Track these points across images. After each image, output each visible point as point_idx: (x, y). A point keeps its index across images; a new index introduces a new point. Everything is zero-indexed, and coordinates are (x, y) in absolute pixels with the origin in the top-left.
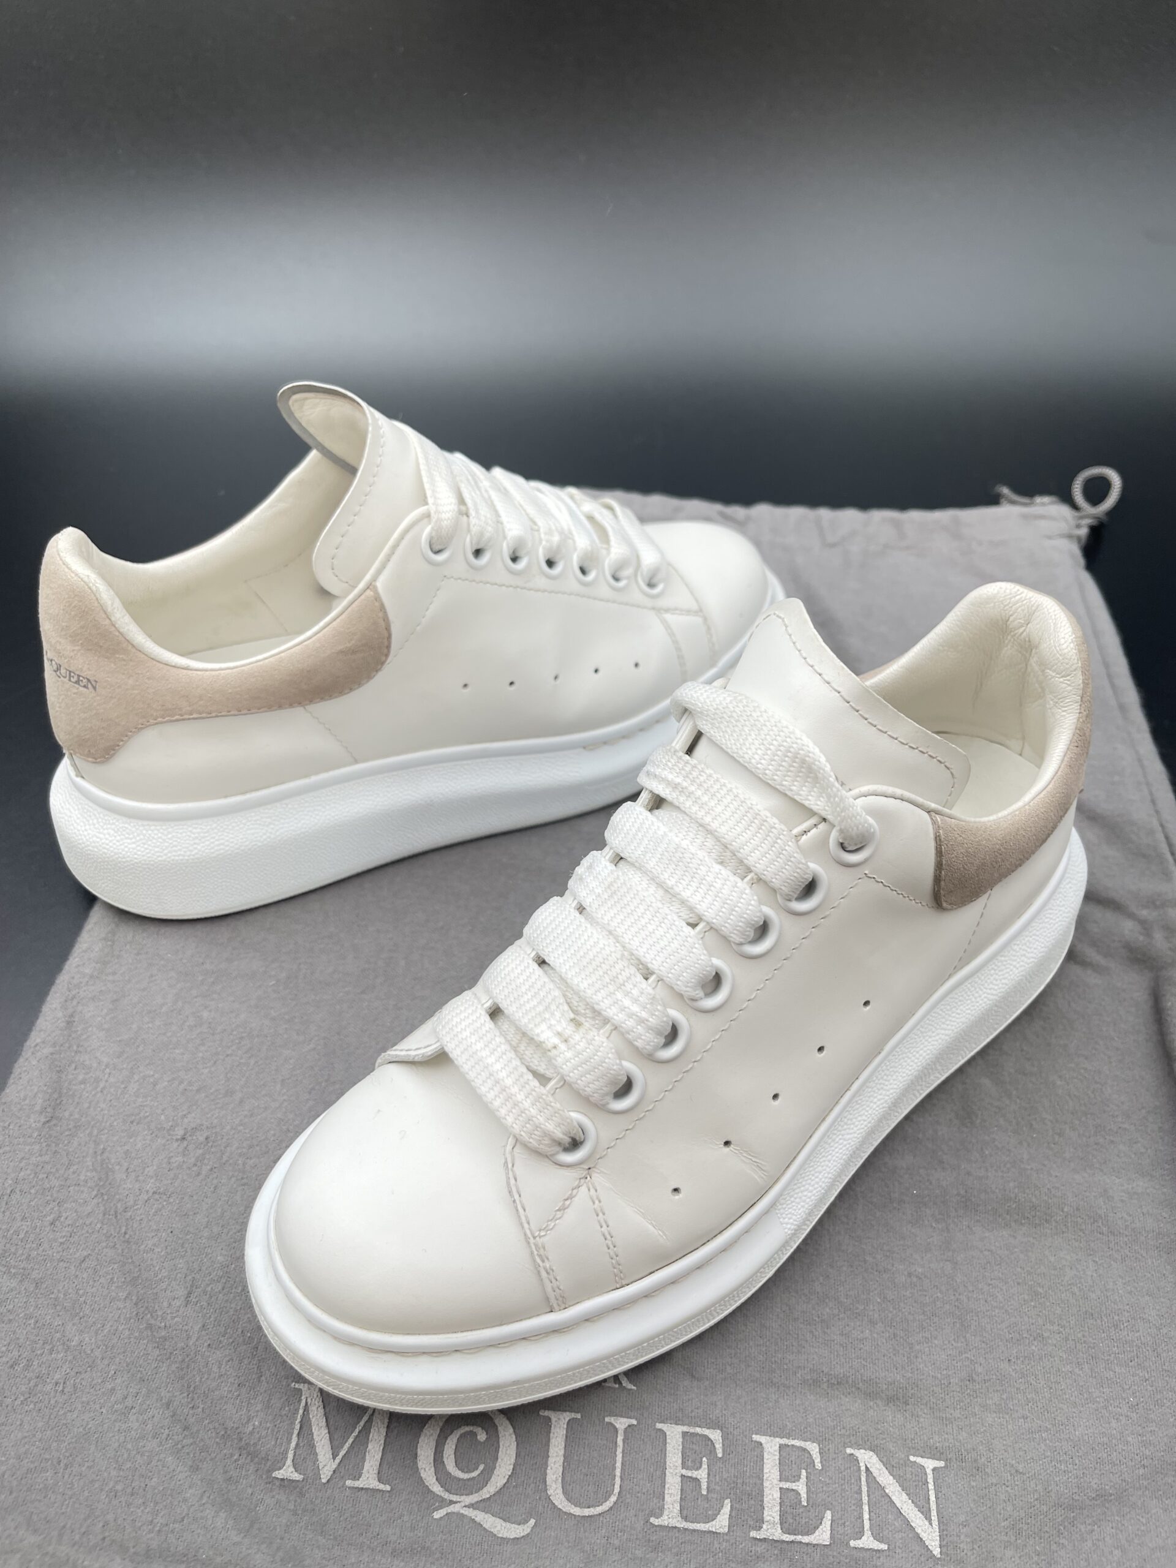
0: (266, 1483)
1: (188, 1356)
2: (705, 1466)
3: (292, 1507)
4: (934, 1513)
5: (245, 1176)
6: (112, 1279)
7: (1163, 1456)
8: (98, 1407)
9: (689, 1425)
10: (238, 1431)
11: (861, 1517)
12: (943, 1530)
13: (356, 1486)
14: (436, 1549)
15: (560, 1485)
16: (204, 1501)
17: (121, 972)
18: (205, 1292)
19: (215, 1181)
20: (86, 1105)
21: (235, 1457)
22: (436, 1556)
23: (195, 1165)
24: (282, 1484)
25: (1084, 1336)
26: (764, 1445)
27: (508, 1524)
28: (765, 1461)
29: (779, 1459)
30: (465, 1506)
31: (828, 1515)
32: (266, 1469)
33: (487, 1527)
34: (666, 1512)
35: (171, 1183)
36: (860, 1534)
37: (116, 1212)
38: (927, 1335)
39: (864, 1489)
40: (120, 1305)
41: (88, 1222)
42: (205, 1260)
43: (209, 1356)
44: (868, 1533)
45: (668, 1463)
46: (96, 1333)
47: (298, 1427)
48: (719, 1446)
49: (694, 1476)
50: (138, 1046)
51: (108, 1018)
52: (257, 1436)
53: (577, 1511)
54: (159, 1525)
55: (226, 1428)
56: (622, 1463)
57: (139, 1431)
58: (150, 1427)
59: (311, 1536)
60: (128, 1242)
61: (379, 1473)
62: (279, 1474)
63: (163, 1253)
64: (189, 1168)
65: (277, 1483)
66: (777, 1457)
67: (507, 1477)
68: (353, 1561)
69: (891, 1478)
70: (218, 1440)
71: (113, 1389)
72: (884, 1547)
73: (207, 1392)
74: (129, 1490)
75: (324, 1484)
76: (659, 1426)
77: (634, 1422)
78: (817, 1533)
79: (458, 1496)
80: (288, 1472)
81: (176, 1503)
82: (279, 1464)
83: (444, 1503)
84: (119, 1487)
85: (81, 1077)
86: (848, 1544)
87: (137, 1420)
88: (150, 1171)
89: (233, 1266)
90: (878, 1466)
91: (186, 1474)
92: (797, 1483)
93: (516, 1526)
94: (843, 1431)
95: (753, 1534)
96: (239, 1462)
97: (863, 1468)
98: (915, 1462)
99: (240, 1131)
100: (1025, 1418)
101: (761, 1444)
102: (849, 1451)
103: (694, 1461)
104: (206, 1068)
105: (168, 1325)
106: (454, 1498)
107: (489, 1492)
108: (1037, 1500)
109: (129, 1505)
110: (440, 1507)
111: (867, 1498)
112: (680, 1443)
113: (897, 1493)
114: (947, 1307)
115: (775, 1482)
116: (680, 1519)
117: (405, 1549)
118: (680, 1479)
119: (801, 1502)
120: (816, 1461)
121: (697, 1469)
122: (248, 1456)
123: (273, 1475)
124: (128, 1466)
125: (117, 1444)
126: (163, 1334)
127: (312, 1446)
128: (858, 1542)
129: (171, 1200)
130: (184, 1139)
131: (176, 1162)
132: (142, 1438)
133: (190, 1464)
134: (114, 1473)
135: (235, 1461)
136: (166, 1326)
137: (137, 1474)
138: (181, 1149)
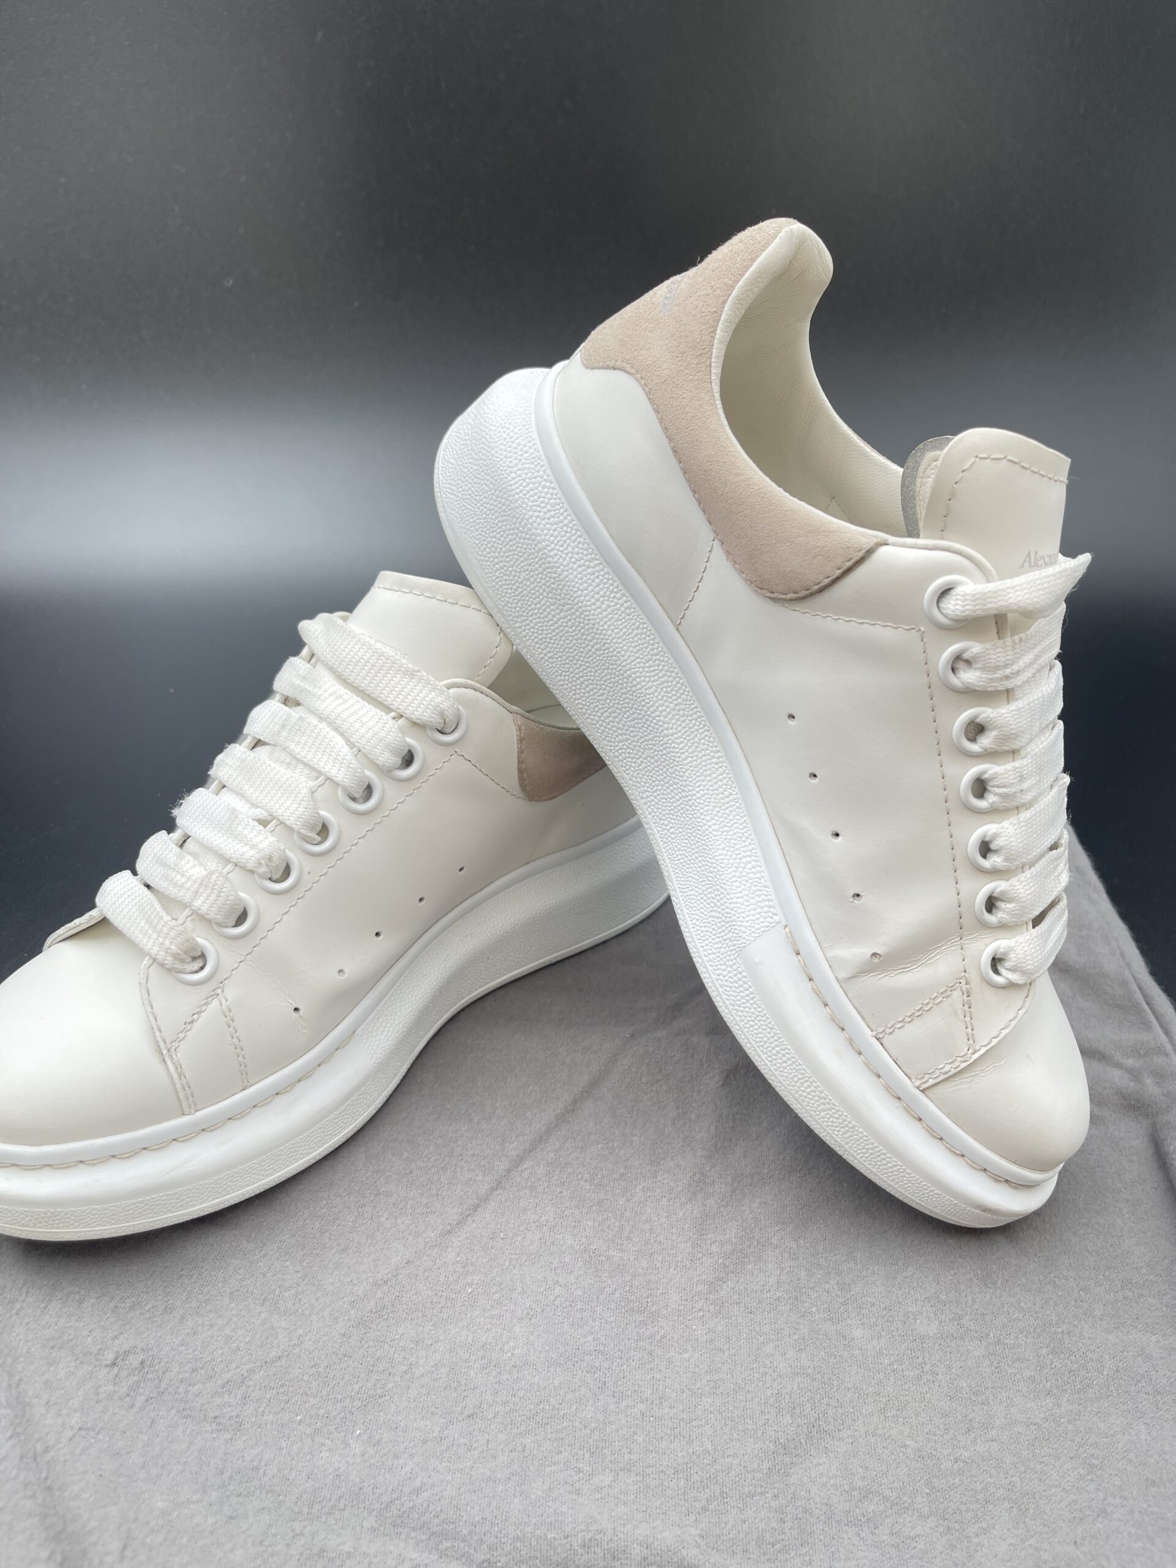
5: (188, 1407)
18: (143, 1544)
19: (152, 1415)
23: (128, 1395)
35: (100, 1417)
37: (35, 1454)
38: (984, 1525)
42: (143, 1507)
60: (50, 1489)
63: (92, 1500)
64: (120, 1399)
88: (75, 1403)
89: (176, 1513)
99: (181, 1353)
114: (1001, 1491)
129: (101, 1437)
130: (115, 1364)
131: (105, 1392)
138: (111, 1377)
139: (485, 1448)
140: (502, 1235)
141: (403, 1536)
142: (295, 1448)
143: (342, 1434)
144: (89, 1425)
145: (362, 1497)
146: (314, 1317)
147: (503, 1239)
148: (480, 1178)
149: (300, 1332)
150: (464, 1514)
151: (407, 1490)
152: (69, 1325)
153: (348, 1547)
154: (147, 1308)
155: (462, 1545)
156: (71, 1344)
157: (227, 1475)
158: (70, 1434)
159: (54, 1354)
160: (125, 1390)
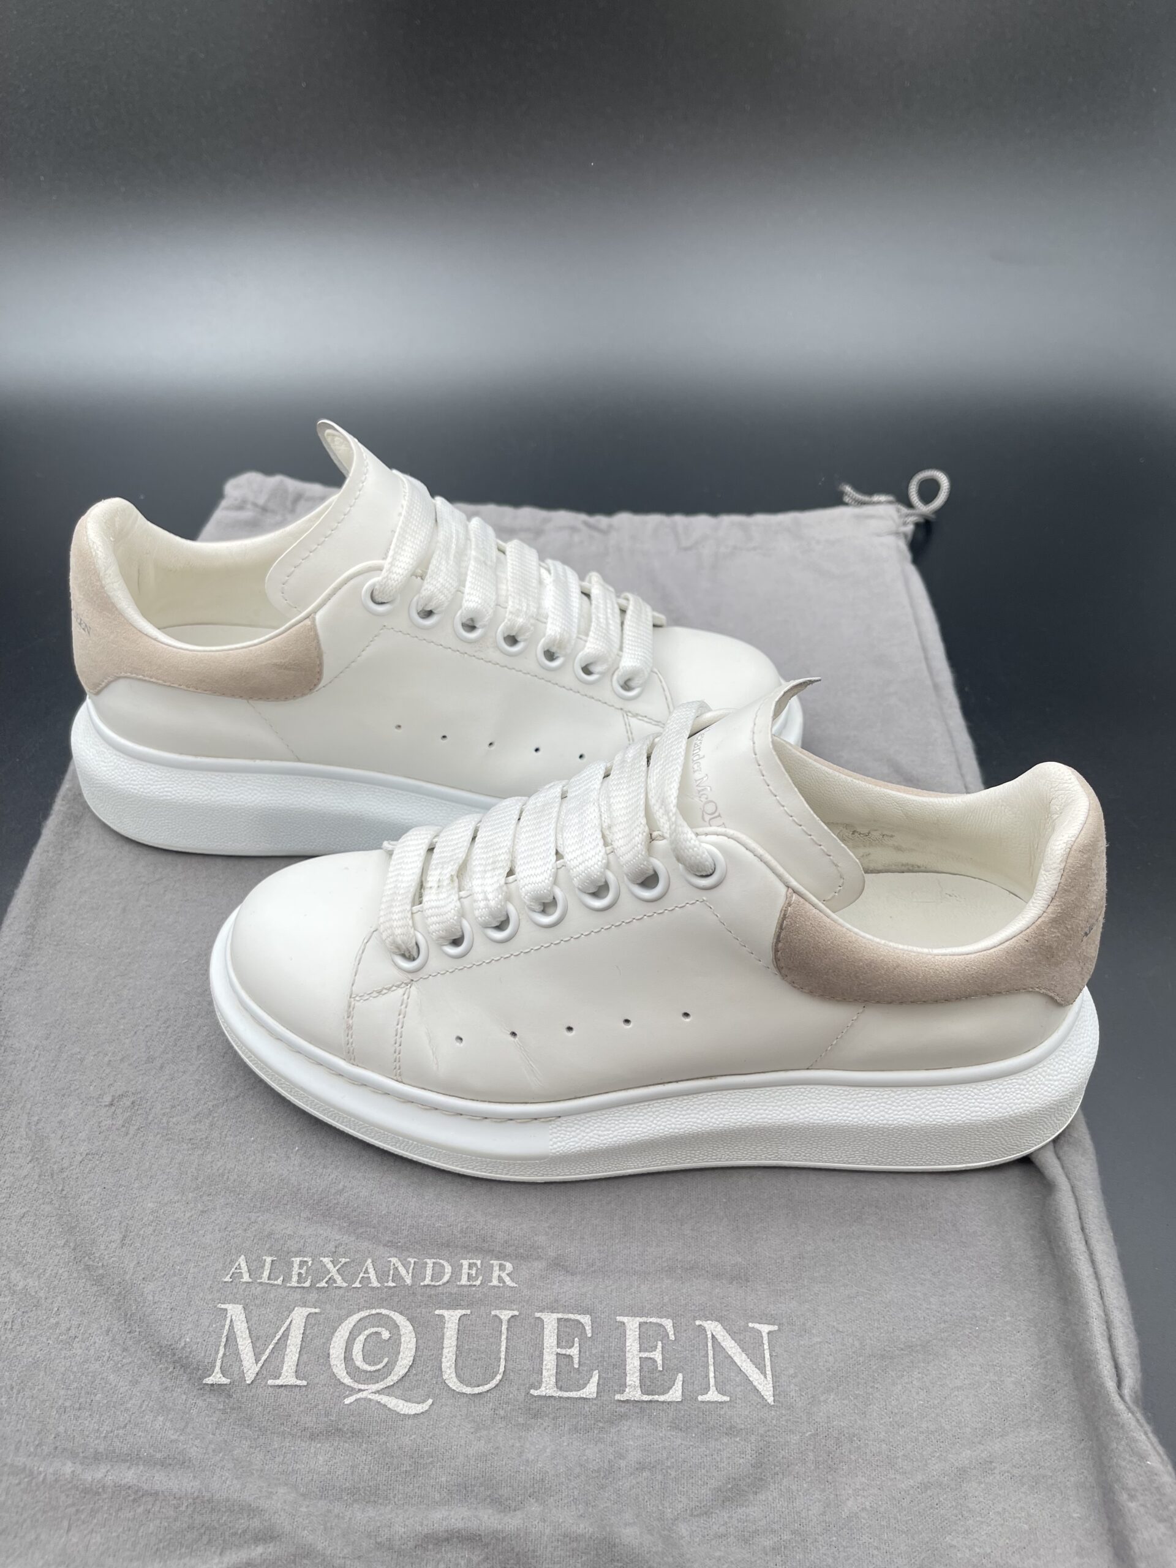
0: (198, 1389)
1: (124, 1289)
2: (576, 1345)
3: (222, 1407)
4: (768, 1368)
5: (170, 1132)
6: (50, 1230)
7: (960, 1312)
8: (44, 1339)
9: (563, 1312)
10: (172, 1347)
11: (707, 1376)
12: (776, 1382)
13: (276, 1384)
14: (348, 1429)
15: (453, 1370)
16: (144, 1408)
17: (42, 963)
18: (138, 1235)
19: (142, 1139)
20: (17, 1083)
21: (170, 1371)
22: (347, 1436)
23: (123, 1126)
25: (896, 1215)
26: (626, 1324)
27: (409, 1404)
28: (627, 1336)
29: (639, 1334)
31: (680, 1376)
32: (197, 1377)
34: (544, 1385)
35: (103, 1144)
36: (707, 1390)
37: (52, 1172)
39: (711, 1353)
40: (59, 1251)
41: (25, 1184)
42: (137, 1208)
43: (144, 1288)
44: (713, 1389)
45: (545, 1344)
46: (39, 1277)
47: (224, 1340)
48: (588, 1328)
49: (568, 1353)
51: (34, 1004)
52: (189, 1350)
53: (468, 1390)
54: (105, 1431)
55: (161, 1347)
56: (506, 1348)
57: (83, 1355)
58: (92, 1351)
59: (239, 1430)
60: (65, 1197)
62: (209, 1380)
63: (98, 1205)
64: (118, 1129)
65: (208, 1388)
66: (637, 1333)
67: (408, 1367)
68: (276, 1446)
69: (733, 1342)
70: (153, 1357)
71: (57, 1323)
72: (727, 1399)
73: (142, 1317)
74: (77, 1406)
75: (249, 1385)
76: (538, 1315)
77: (516, 1313)
78: (671, 1392)
80: (217, 1377)
81: (118, 1413)
82: (209, 1371)
83: (353, 1391)
84: (67, 1404)
85: (10, 1059)
86: (696, 1398)
87: (81, 1348)
88: (82, 1136)
89: (162, 1211)
90: (722, 1333)
91: (127, 1388)
92: (654, 1353)
94: (693, 1307)
95: (618, 1397)
96: (174, 1374)
97: (710, 1336)
98: (753, 1328)
99: (162, 1095)
100: (845, 1285)
101: (624, 1324)
102: (698, 1323)
103: (567, 1341)
104: (128, 1038)
105: (105, 1264)
106: (362, 1387)
107: (392, 1380)
108: (854, 1353)
109: (77, 1418)
111: (712, 1360)
112: (556, 1327)
113: (738, 1355)
115: (636, 1353)
116: (555, 1389)
117: (320, 1432)
118: (555, 1357)
119: (657, 1367)
120: (670, 1334)
121: (571, 1347)
122: (181, 1368)
123: (204, 1382)
124: (75, 1386)
125: (63, 1369)
126: (101, 1272)
127: (237, 1354)
128: (705, 1396)
129: (103, 1159)
130: (112, 1105)
131: (105, 1125)
132: (85, 1362)
133: (130, 1379)
134: (62, 1392)
135: (170, 1373)
136: (103, 1265)
137: (83, 1392)
138: (110, 1114)
141: (330, 1223)
142: (250, 1161)
143: (285, 1150)
144: (94, 1151)
145: (300, 1195)
150: (374, 1209)
151: (333, 1191)
152: (74, 1078)
153: (289, 1232)
154: (134, 1060)
155: (373, 1230)
156: (77, 1092)
157: (200, 1180)
158: (79, 1158)
159: (64, 1101)
160: (120, 1123)
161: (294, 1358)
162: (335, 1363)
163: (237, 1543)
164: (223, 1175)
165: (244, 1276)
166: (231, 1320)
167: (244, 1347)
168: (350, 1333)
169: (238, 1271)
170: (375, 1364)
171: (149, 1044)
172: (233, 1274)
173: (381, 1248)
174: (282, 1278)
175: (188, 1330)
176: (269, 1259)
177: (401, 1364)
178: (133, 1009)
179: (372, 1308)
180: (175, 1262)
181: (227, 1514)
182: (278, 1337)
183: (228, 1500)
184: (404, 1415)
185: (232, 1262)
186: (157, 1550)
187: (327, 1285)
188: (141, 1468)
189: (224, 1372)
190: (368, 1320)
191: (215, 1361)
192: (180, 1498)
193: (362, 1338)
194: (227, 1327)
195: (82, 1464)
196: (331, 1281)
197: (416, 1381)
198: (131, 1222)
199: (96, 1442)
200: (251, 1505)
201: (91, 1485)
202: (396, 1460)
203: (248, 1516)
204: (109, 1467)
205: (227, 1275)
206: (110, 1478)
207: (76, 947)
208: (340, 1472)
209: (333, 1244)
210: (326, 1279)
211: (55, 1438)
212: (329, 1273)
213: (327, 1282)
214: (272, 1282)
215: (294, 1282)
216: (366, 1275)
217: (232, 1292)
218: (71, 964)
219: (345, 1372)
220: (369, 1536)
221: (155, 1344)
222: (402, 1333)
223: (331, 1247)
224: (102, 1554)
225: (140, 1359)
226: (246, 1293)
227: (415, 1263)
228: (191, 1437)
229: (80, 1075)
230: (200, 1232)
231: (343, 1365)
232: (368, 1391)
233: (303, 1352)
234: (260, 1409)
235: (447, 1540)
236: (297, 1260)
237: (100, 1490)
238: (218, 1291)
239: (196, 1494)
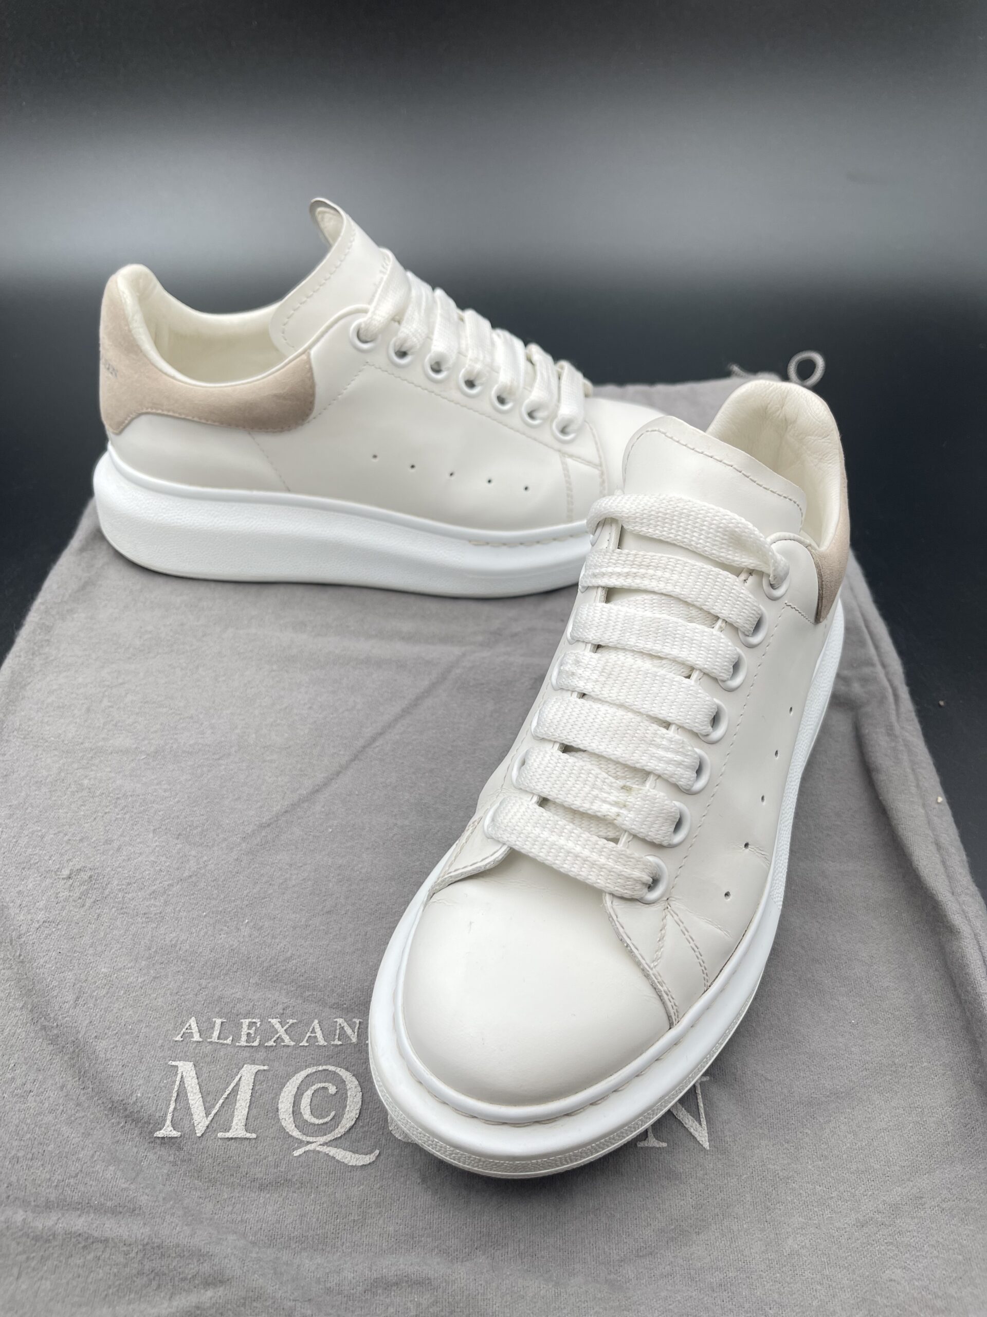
0: (149, 1143)
1: (77, 1047)
3: (172, 1159)
5: (124, 907)
6: (9, 993)
7: (880, 1060)
10: (124, 1102)
12: (711, 1130)
14: (297, 1180)
16: (95, 1159)
17: (9, 753)
19: (98, 911)
21: (121, 1125)
22: (297, 1186)
23: (80, 898)
24: (163, 1141)
27: (357, 1155)
30: (321, 1145)
32: (148, 1131)
33: (339, 1159)
35: (59, 914)
37: (11, 941)
40: (18, 1013)
42: (91, 972)
43: (96, 1046)
47: (175, 1095)
50: (27, 809)
52: (140, 1105)
54: (56, 1181)
55: (113, 1102)
57: (37, 1108)
58: (46, 1105)
59: (189, 1181)
60: (22, 962)
61: (246, 1125)
62: (159, 1134)
63: (53, 968)
64: (75, 901)
65: (158, 1141)
67: (355, 1119)
68: (225, 1197)
70: (106, 1112)
71: (13, 1078)
73: (95, 1074)
74: (30, 1156)
75: (200, 1137)
79: (314, 1138)
80: (167, 1131)
81: (70, 1163)
82: (160, 1125)
83: (301, 1143)
84: (21, 1154)
87: (35, 1101)
88: (41, 904)
89: (115, 975)
91: (79, 1139)
93: (364, 1156)
96: (126, 1128)
104: (87, 823)
105: (59, 1024)
106: (311, 1139)
108: (783, 1100)
109: (29, 1168)
110: (299, 1147)
117: (270, 1183)
122: (132, 1122)
123: (155, 1135)
124: (28, 1137)
125: (17, 1121)
126: (55, 1032)
129: (60, 927)
130: (70, 878)
131: (63, 896)
132: (40, 1114)
133: (83, 1131)
134: (15, 1143)
135: (122, 1127)
136: (57, 1025)
137: (36, 1143)
138: (67, 886)
139: (338, 932)
140: (357, 793)
141: (278, 988)
142: (202, 933)
143: (235, 923)
144: (51, 918)
145: (249, 964)
146: (215, 848)
147: (357, 795)
148: (342, 753)
149: (205, 858)
150: (321, 974)
151: (281, 958)
152: (34, 853)
153: (238, 995)
154: (92, 841)
155: (319, 994)
156: (36, 865)
157: (153, 950)
158: (37, 926)
159: (24, 873)
160: (78, 895)
161: (243, 1112)
162: (284, 1117)
163: (186, 1287)
164: (175, 946)
165: (194, 1035)
166: (182, 1077)
167: (194, 1102)
168: (298, 1088)
169: (189, 1031)
170: (323, 1117)
171: (107, 828)
172: (184, 1033)
173: (327, 1009)
174: (231, 1038)
175: (140, 1085)
176: (218, 1021)
177: (348, 1117)
178: (93, 797)
179: (319, 1065)
180: (126, 1022)
181: (177, 1259)
182: (227, 1092)
183: (178, 1245)
184: (352, 1166)
185: (183, 1023)
186: (106, 1295)
187: (275, 1044)
188: (92, 1215)
189: (174, 1126)
190: (315, 1077)
191: (166, 1115)
192: (130, 1245)
193: (309, 1093)
194: (177, 1083)
195: (34, 1212)
196: (279, 1040)
197: (363, 1132)
198: (84, 984)
199: (48, 1191)
200: (201, 1251)
201: (42, 1233)
202: (344, 1210)
203: (198, 1261)
204: (60, 1215)
205: (179, 1034)
206: (60, 1226)
207: (41, 741)
208: (290, 1221)
209: (280, 1007)
210: (275, 1039)
211: (8, 1187)
212: (277, 1033)
213: (274, 1042)
214: (221, 1041)
215: (243, 1042)
216: (313, 1035)
217: (183, 1050)
218: (37, 755)
219: (294, 1125)
220: (318, 1281)
221: (107, 1099)
222: (348, 1087)
223: (280, 1008)
224: (51, 1300)
225: (92, 1114)
226: (196, 1051)
227: (360, 1023)
228: (142, 1185)
229: (40, 850)
230: (152, 995)
231: (292, 1118)
232: (317, 1144)
233: (253, 1106)
234: (210, 1161)
235: (397, 1284)
236: (246, 1022)
237: (51, 1237)
238: (169, 1049)
239: (146, 1241)
